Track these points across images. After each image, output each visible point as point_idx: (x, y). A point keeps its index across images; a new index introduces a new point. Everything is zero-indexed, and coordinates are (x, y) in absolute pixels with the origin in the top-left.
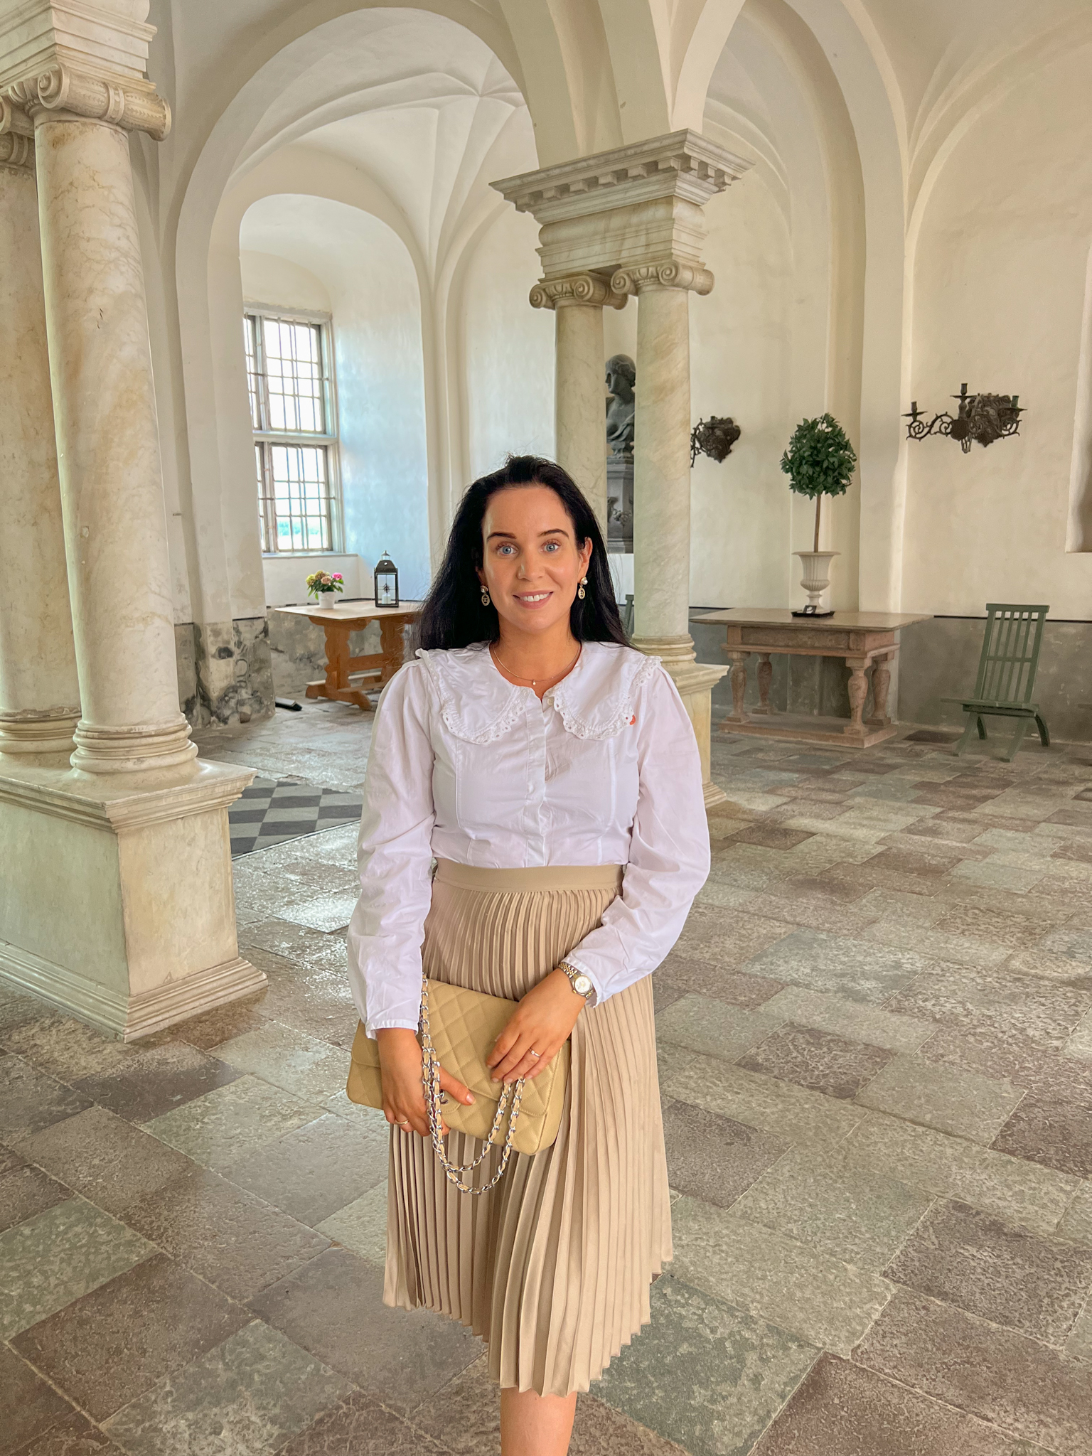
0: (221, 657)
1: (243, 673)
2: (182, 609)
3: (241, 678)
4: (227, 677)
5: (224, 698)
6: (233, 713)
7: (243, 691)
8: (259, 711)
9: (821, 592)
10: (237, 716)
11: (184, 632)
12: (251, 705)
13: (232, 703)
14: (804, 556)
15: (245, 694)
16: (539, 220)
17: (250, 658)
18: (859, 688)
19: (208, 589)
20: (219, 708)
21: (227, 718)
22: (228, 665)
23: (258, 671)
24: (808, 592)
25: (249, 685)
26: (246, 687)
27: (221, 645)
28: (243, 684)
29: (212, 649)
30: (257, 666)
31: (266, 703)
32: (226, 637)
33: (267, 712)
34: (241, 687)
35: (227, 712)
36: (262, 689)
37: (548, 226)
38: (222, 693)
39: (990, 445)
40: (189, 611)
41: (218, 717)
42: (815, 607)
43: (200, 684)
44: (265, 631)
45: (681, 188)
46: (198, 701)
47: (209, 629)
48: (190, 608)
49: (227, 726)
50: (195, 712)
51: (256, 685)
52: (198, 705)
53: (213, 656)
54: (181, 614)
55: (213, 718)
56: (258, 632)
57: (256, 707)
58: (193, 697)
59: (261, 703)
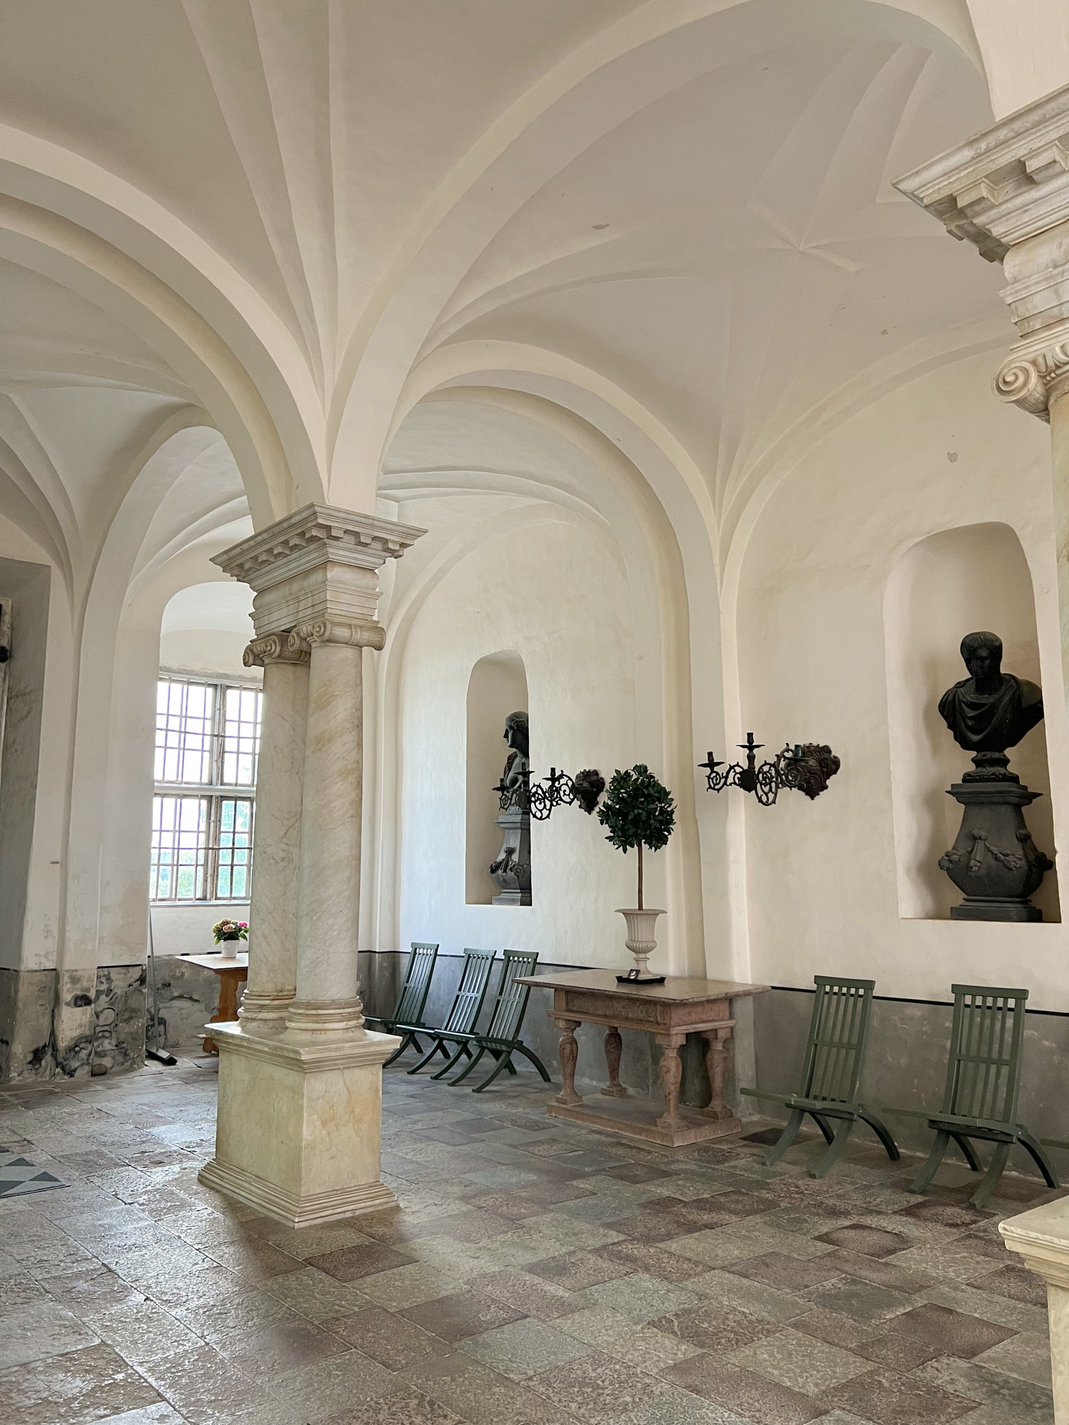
0: (76, 1005)
1: (108, 1022)
2: (46, 956)
3: (105, 1028)
4: (80, 1026)
5: (74, 1049)
6: (82, 1065)
7: (106, 1041)
8: (122, 1064)
9: (648, 955)
10: (87, 1069)
11: (44, 979)
12: (113, 1058)
13: (83, 1054)
14: (627, 914)
15: (107, 1045)
16: (253, 588)
17: (119, 1006)
18: (668, 1071)
19: (72, 936)
20: (66, 1060)
21: (75, 1070)
22: (84, 1013)
23: (127, 1020)
24: (634, 955)
25: (114, 1034)
26: (110, 1037)
27: (79, 993)
28: (107, 1034)
29: (67, 996)
30: (127, 1015)
31: (132, 1055)
32: (85, 984)
33: (132, 1065)
34: (104, 1037)
35: (74, 1064)
36: (129, 1039)
37: (261, 592)
38: (72, 1043)
39: (817, 798)
40: (54, 957)
41: (63, 1069)
42: (638, 972)
43: (53, 1033)
44: (142, 980)
45: (333, 554)
46: (49, 1051)
47: (67, 975)
48: (55, 954)
49: (72, 1079)
50: (43, 1062)
51: (122, 1037)
52: (49, 1054)
53: (68, 1004)
54: (43, 960)
55: (58, 1070)
56: (132, 980)
57: (121, 1059)
58: (44, 1046)
59: (126, 1055)
